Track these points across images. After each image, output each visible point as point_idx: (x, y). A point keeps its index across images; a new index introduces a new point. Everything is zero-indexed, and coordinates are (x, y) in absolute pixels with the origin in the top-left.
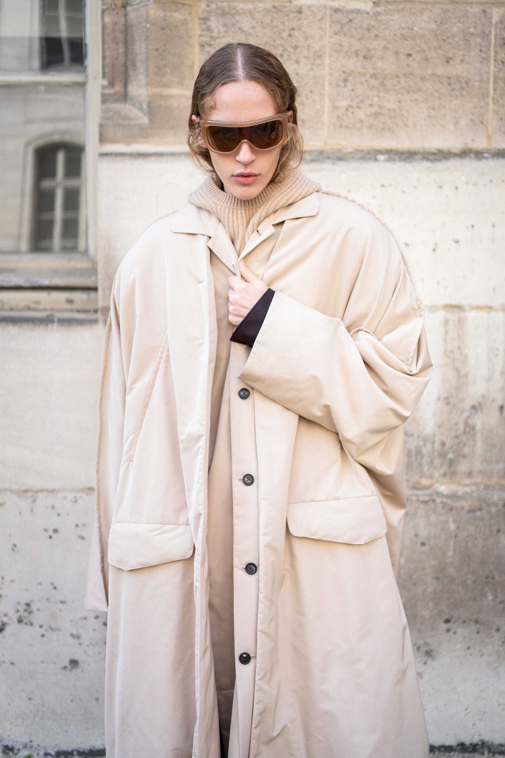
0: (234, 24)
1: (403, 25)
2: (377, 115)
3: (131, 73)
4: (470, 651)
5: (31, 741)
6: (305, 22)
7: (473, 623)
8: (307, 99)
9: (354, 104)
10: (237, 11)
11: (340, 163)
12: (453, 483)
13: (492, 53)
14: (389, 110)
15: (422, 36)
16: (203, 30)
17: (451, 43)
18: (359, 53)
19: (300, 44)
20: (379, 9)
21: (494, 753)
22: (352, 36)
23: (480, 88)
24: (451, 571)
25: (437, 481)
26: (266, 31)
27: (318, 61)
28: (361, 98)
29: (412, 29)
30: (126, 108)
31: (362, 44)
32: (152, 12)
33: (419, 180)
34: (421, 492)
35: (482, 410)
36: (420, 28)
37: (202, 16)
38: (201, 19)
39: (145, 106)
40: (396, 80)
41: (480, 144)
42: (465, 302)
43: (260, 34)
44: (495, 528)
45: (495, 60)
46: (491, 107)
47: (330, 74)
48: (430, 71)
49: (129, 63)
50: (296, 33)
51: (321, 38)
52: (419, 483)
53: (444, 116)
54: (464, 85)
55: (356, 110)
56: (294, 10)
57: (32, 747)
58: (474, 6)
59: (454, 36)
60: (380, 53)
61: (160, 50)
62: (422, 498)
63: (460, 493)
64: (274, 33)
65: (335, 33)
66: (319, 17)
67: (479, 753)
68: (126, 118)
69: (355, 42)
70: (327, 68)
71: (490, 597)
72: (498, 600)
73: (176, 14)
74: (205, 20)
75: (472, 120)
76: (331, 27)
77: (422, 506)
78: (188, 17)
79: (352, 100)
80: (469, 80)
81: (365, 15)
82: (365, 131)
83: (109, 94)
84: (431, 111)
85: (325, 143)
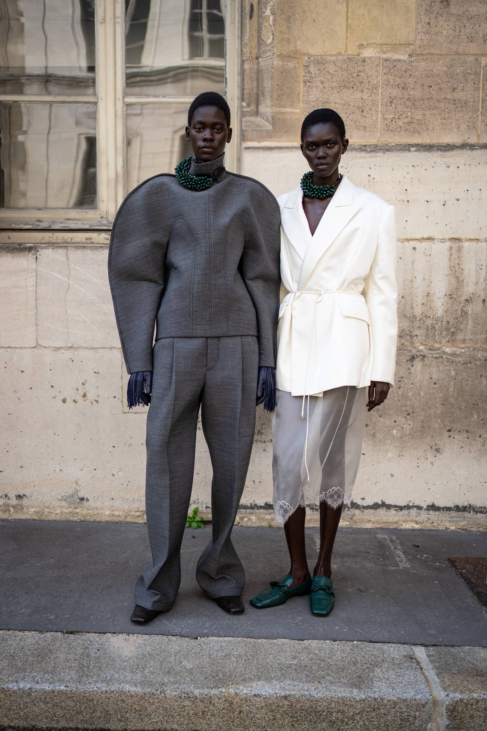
1: (426, 68)
2: (410, 123)
3: (261, 98)
4: (463, 449)
5: (198, 499)
6: (367, 67)
7: (465, 432)
9: (396, 117)
10: (326, 61)
11: (388, 153)
12: (454, 346)
13: (481, 85)
14: (417, 120)
15: (438, 75)
16: (306, 73)
17: (456, 79)
18: (400, 86)
19: (364, 81)
20: (412, 59)
21: (477, 512)
22: (396, 76)
23: (473, 106)
24: (452, 400)
25: (444, 346)
26: (344, 73)
27: (374, 91)
28: (400, 113)
29: (432, 71)
30: (258, 120)
31: (401, 80)
32: (275, 62)
33: (435, 163)
34: (434, 352)
35: (472, 302)
36: (437, 70)
37: (305, 64)
38: (304, 66)
39: (270, 119)
40: (422, 102)
41: (473, 140)
42: (463, 237)
43: (340, 75)
44: (479, 374)
45: (483, 89)
46: (480, 118)
47: (382, 98)
48: (443, 96)
49: (259, 93)
51: (377, 77)
52: (433, 346)
53: (451, 123)
54: (464, 105)
55: (397, 120)
56: (361, 60)
57: (198, 503)
58: (470, 56)
59: (458, 74)
60: (412, 86)
61: (280, 85)
62: (434, 356)
63: (458, 353)
64: (349, 74)
65: (385, 74)
66: (376, 64)
67: (467, 512)
68: (258, 126)
69: (397, 79)
70: (380, 95)
71: (476, 417)
72: (480, 418)
73: (289, 64)
74: (307, 67)
75: (468, 126)
76: (383, 70)
77: (435, 360)
78: (297, 65)
79: (395, 114)
80: (467, 101)
81: (404, 63)
82: (402, 133)
83: (247, 111)
84: (443, 121)
85: (379, 140)
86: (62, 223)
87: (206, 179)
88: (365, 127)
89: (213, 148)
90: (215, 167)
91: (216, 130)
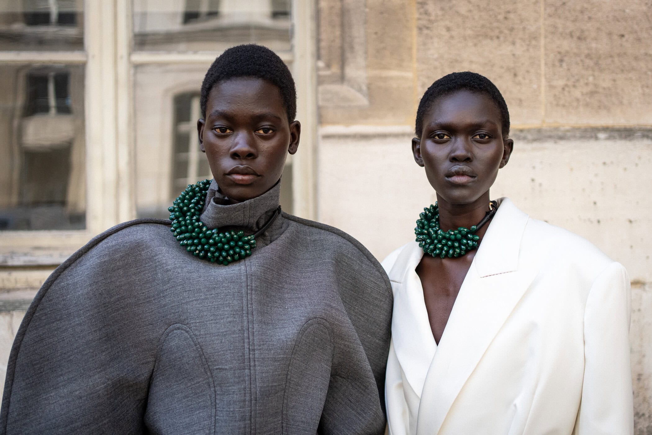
0: (451, 8)
2: (592, 93)
3: (348, 55)
6: (520, 5)
8: (524, 78)
9: (570, 83)
11: (562, 142)
14: (604, 88)
15: (633, 18)
16: (421, 14)
18: (573, 34)
19: (516, 26)
22: (566, 18)
26: (482, 14)
27: (534, 42)
28: (576, 77)
29: (624, 11)
30: (343, 89)
31: (576, 26)
33: (640, 158)
36: (632, 10)
38: (419, 3)
39: (364, 88)
40: (610, 59)
43: (476, 17)
47: (546, 54)
48: (642, 51)
49: (346, 45)
50: (512, 16)
51: (536, 20)
55: (572, 89)
60: (593, 35)
61: (379, 34)
64: (490, 16)
65: (550, 16)
68: (344, 99)
69: (569, 24)
70: (542, 50)
74: (422, 4)
76: (545, 9)
79: (568, 80)
82: (581, 109)
83: (325, 76)
84: (645, 89)
85: (543, 121)
86: (26, 254)
87: (240, 238)
88: (521, 100)
89: (254, 173)
90: (261, 211)
91: (261, 132)
